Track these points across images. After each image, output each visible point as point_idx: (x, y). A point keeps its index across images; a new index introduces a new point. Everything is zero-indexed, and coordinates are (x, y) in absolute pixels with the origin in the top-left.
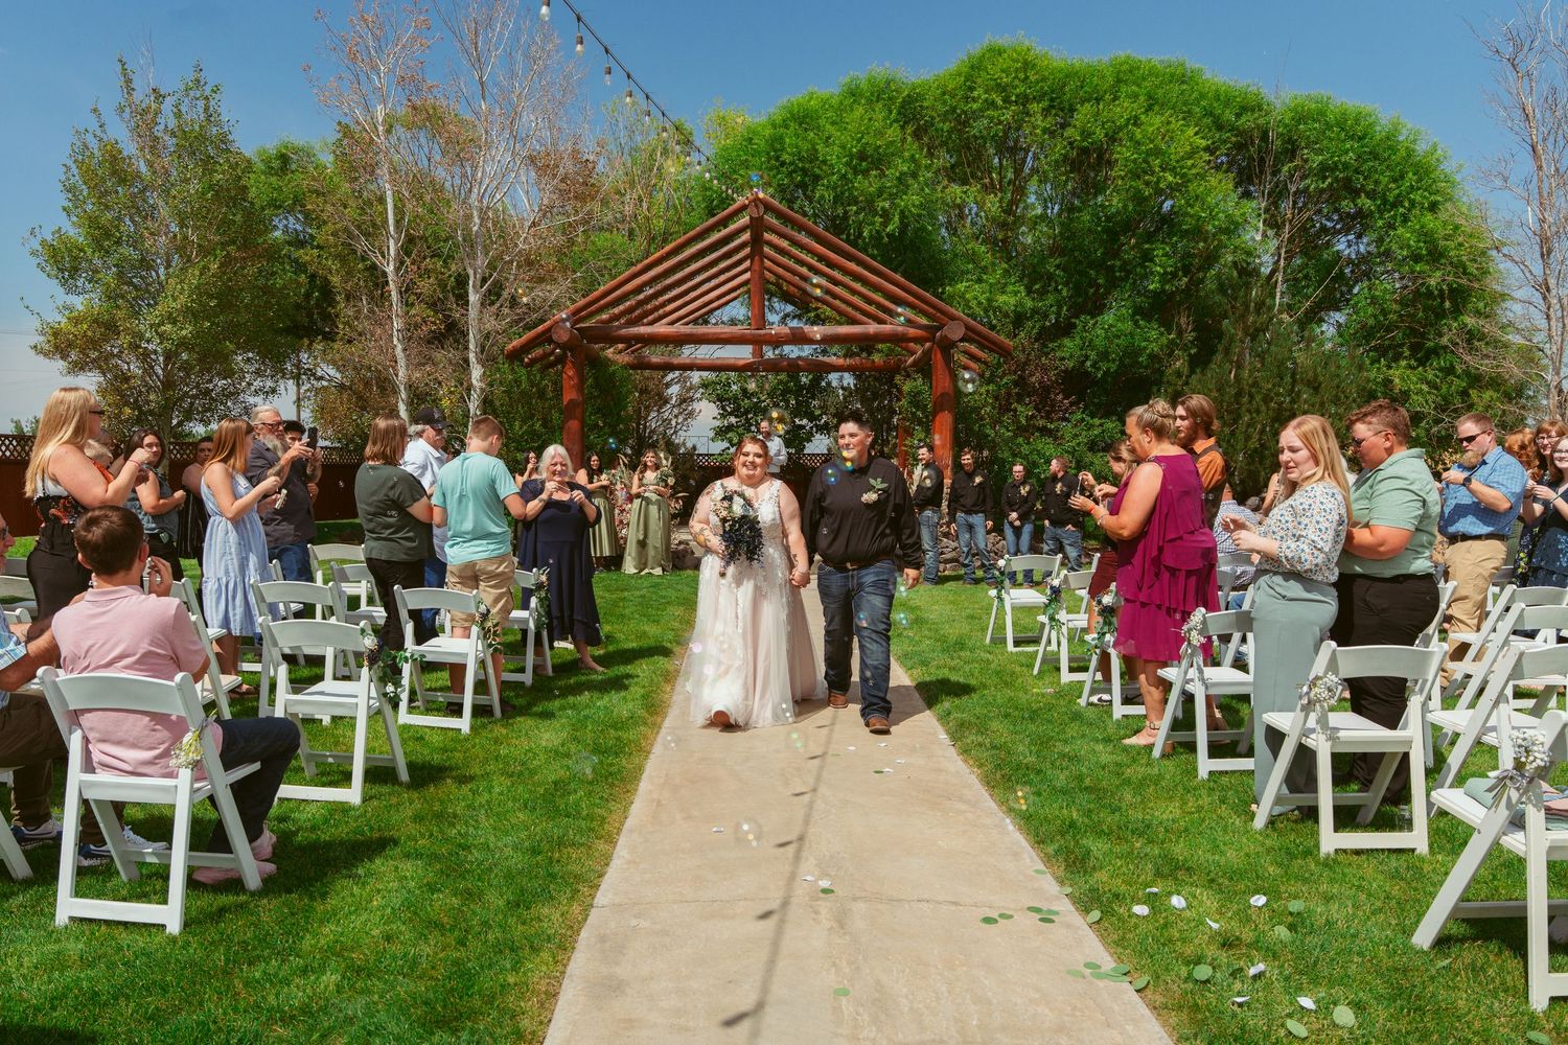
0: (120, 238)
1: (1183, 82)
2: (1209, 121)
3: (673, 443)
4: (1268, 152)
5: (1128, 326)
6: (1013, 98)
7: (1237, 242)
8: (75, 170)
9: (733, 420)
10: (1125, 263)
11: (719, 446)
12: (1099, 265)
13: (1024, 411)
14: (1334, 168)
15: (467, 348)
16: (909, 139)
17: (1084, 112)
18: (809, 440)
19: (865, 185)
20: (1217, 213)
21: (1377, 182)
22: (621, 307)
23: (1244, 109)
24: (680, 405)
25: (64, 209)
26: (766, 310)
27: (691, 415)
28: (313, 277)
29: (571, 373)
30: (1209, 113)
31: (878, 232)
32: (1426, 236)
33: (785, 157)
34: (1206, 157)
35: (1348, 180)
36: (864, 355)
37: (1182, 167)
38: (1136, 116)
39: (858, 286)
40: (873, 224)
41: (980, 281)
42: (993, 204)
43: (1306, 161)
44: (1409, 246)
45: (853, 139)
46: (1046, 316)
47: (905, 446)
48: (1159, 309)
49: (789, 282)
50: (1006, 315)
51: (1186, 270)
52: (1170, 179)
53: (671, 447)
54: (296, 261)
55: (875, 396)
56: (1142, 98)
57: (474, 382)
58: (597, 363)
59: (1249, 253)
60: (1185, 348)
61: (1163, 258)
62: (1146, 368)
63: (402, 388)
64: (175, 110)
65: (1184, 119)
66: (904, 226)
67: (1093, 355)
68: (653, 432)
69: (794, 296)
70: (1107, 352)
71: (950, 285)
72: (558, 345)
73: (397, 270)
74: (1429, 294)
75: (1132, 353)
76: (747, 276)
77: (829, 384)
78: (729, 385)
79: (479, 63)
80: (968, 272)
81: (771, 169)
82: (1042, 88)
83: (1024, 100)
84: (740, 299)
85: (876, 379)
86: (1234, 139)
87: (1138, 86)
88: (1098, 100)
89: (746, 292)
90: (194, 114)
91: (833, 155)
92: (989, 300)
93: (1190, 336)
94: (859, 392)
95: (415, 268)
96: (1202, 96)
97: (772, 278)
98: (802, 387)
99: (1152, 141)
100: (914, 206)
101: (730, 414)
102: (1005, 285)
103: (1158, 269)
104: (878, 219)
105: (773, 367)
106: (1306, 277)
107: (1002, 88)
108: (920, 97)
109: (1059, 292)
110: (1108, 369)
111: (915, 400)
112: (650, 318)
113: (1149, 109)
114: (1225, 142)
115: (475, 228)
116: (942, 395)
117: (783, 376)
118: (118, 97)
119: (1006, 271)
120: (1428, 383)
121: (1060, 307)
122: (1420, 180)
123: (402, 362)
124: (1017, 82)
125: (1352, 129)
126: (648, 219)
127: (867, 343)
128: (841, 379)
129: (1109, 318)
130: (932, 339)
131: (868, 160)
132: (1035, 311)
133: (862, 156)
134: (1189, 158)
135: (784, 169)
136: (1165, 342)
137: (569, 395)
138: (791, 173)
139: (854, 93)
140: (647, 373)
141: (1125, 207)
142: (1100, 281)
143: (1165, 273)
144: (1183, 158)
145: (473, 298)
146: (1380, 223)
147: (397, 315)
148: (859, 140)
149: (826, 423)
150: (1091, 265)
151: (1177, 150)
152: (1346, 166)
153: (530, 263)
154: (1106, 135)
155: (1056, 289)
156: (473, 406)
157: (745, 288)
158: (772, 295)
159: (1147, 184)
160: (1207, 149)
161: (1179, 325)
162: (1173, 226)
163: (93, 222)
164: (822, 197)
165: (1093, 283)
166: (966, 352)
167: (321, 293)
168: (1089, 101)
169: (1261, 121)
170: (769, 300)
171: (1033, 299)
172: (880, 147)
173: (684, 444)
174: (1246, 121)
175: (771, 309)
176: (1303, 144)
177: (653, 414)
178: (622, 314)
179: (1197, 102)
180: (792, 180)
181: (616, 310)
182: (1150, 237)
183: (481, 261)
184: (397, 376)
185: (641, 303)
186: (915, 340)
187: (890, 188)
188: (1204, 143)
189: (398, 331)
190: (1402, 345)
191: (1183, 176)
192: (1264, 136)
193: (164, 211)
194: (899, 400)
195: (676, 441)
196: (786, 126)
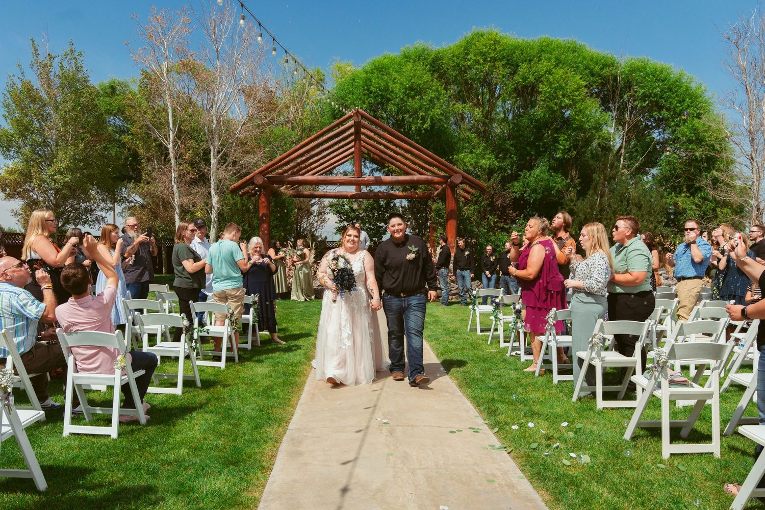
0: (33, 130)
1: (574, 51)
2: (587, 71)
3: (315, 236)
4: (616, 87)
5: (546, 176)
6: (489, 59)
7: (601, 134)
8: (8, 96)
9: (346, 223)
10: (544, 144)
11: (337, 237)
12: (532, 145)
13: (493, 219)
14: (649, 96)
15: (210, 187)
16: (435, 80)
17: (523, 68)
19: (414, 104)
20: (590, 119)
21: (671, 103)
22: (289, 166)
23: (606, 65)
24: (318, 216)
25: (3, 116)
26: (363, 167)
27: (324, 221)
28: (129, 149)
29: (263, 200)
30: (587, 68)
31: (419, 127)
32: (695, 130)
33: (372, 89)
34: (586, 90)
35: (657, 102)
36: (413, 190)
37: (573, 96)
38: (550, 69)
39: (409, 156)
40: (417, 123)
41: (471, 152)
42: (478, 113)
43: (636, 92)
44: (687, 136)
45: (407, 80)
46: (505, 170)
47: (433, 236)
48: (561, 167)
49: (374, 153)
50: (485, 170)
51: (575, 147)
52: (567, 101)
53: (314, 237)
54: (119, 141)
55: (419, 211)
56: (553, 61)
57: (214, 204)
58: (277, 195)
59: (606, 139)
60: (575, 187)
61: (563, 142)
62: (556, 197)
63: (177, 207)
64: (60, 65)
65: (574, 71)
66: (432, 126)
67: (529, 191)
68: (304, 229)
69: (376, 160)
70: (535, 189)
71: (456, 154)
72: (257, 186)
73: (174, 146)
74: (696, 160)
75: (548, 189)
76: (353, 150)
77: (395, 205)
78: (344, 205)
79: (216, 41)
80: (466, 148)
81: (365, 95)
82: (503, 54)
83: (494, 60)
84: (350, 161)
85: (419, 203)
86: (600, 81)
87: (551, 54)
88: (530, 61)
89: (352, 158)
90: (70, 68)
91: (397, 88)
92: (476, 162)
93: (577, 181)
94: (410, 209)
95: (183, 146)
96: (585, 58)
97: (366, 151)
98: (380, 207)
99: (558, 82)
100: (438, 114)
101: (344, 220)
102: (484, 154)
103: (561, 147)
104: (419, 121)
105: (366, 196)
106: (636, 151)
107: (483, 54)
108: (441, 59)
109: (512, 158)
110: (536, 198)
111: (438, 213)
112: (303, 171)
113: (557, 66)
114: (595, 82)
115: (214, 126)
116: (451, 211)
117: (371, 201)
118: (31, 59)
119: (485, 148)
120: (696, 205)
121: (512, 166)
122: (692, 102)
123: (176, 194)
124: (490, 51)
125: (658, 76)
126: (302, 120)
127: (414, 184)
128: (401, 201)
129: (537, 171)
130: (446, 182)
131: (414, 91)
132: (500, 168)
133: (411, 89)
134: (577, 91)
135: (372, 95)
136: (565, 184)
137: (262, 211)
138: (375, 97)
139: (407, 57)
140: (302, 199)
141: (544, 115)
142: (533, 153)
143: (565, 149)
144: (573, 91)
145: (213, 161)
146: (673, 124)
147: (174, 170)
148: (411, 80)
150: (528, 145)
151: (571, 86)
152: (656, 95)
153: (242, 143)
154: (535, 79)
155: (510, 157)
156: (213, 216)
157: (352, 156)
158: (365, 159)
159: (556, 104)
160: (585, 86)
161: (571, 176)
162: (569, 125)
163: (19, 122)
164: (391, 109)
165: (529, 154)
166: (464, 190)
167: (133, 158)
168: (525, 61)
169: (613, 72)
170: (364, 162)
171: (499, 162)
172: (420, 84)
173: (321, 236)
174: (606, 72)
175: (365, 166)
176: (634, 84)
177: (304, 220)
178: (289, 169)
179: (581, 62)
180: (376, 100)
181: (286, 168)
182: (557, 130)
183: (217, 143)
184: (174, 201)
185: (299, 164)
186: (438, 183)
187: (426, 105)
188: (584, 83)
189: (174, 178)
190: (683, 185)
191: (573, 100)
192: (615, 79)
193: (55, 117)
194: (430, 213)
195: (317, 234)
196: (372, 73)
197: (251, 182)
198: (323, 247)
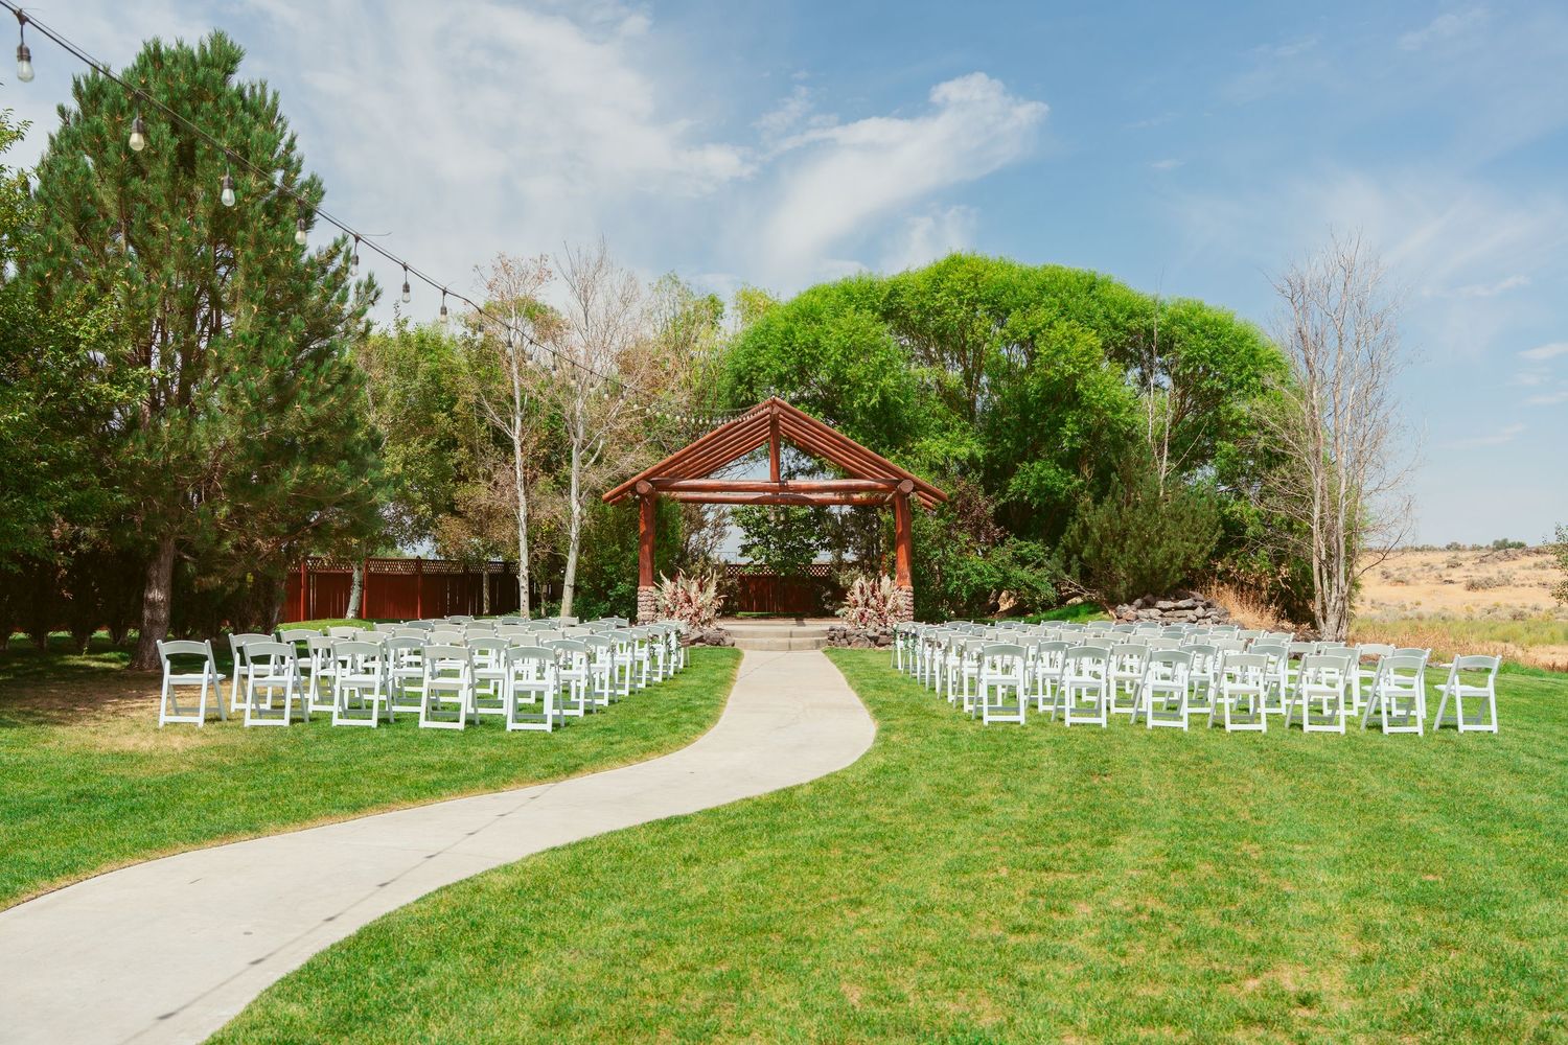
3: (711, 557)
5: (1051, 472)
9: (756, 539)
11: (744, 559)
13: (964, 537)
19: (856, 370)
23: (1132, 315)
24: (714, 529)
27: (721, 535)
29: (645, 512)
31: (865, 403)
37: (1081, 362)
45: (846, 335)
48: (1071, 462)
51: (1088, 433)
53: (710, 561)
55: (865, 524)
60: (1090, 489)
61: (1071, 426)
66: (884, 400)
68: (693, 549)
75: (1052, 492)
82: (988, 293)
83: (974, 302)
91: (831, 346)
93: (1092, 481)
94: (853, 519)
100: (890, 385)
101: (754, 535)
102: (962, 439)
103: (1068, 432)
104: (864, 395)
105: (788, 501)
107: (957, 293)
123: (522, 503)
128: (840, 508)
130: (894, 490)
136: (1077, 484)
137: (643, 527)
139: (847, 292)
140: (690, 505)
148: (852, 335)
161: (1083, 473)
173: (718, 558)
174: (1133, 324)
177: (695, 535)
188: (1099, 342)
189: (520, 480)
192: (1150, 333)
196: (796, 321)
197: (633, 488)
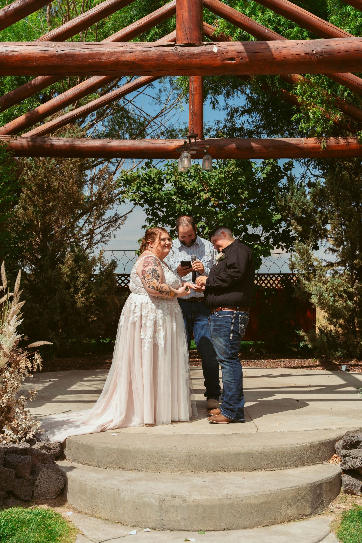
18: (267, 254)
77: (291, 179)
78: (160, 182)
105: (218, 151)
149: (286, 232)
195: (91, 256)
198: (104, 288)
